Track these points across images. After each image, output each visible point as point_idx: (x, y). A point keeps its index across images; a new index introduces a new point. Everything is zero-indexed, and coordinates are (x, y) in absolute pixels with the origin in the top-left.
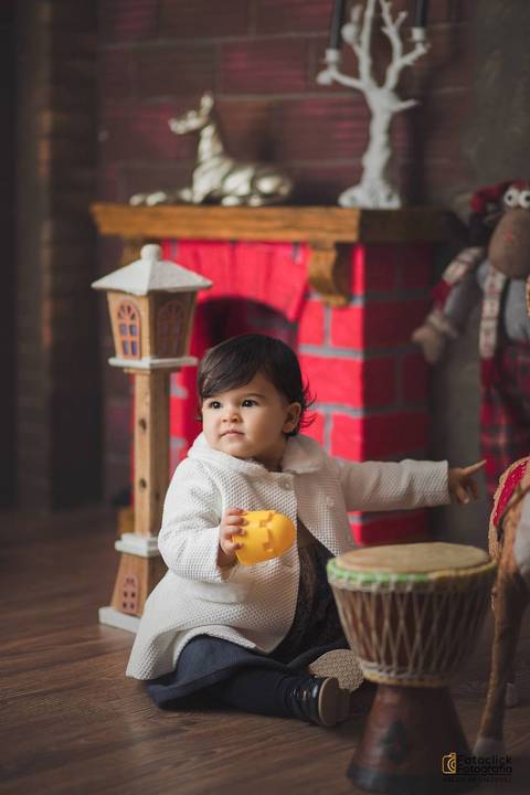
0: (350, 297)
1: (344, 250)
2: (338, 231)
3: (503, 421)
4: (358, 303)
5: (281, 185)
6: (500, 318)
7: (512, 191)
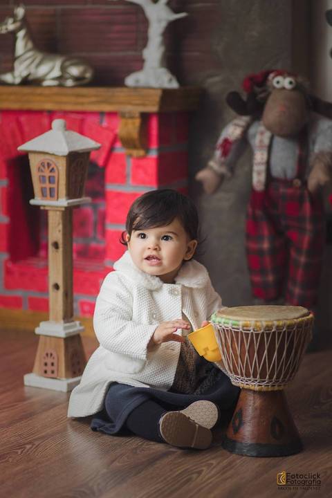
0: (147, 149)
1: (145, 117)
2: (144, 105)
3: (266, 231)
4: (154, 154)
5: (85, 72)
6: (268, 163)
7: (279, 78)
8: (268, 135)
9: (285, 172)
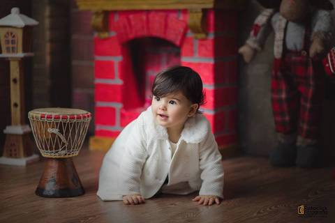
0: (207, 33)
2: (204, 3)
3: (284, 87)
6: (284, 40)
8: (284, 21)
9: (295, 46)
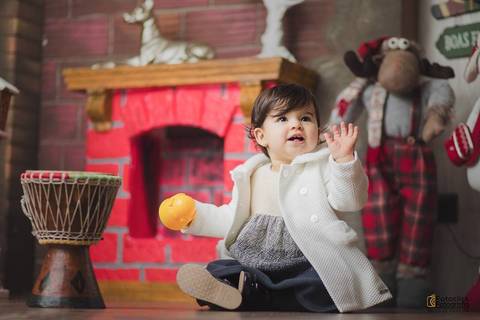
2: (264, 72)
5: (208, 53)
6: (383, 121)
7: (394, 39)
8: (383, 95)
